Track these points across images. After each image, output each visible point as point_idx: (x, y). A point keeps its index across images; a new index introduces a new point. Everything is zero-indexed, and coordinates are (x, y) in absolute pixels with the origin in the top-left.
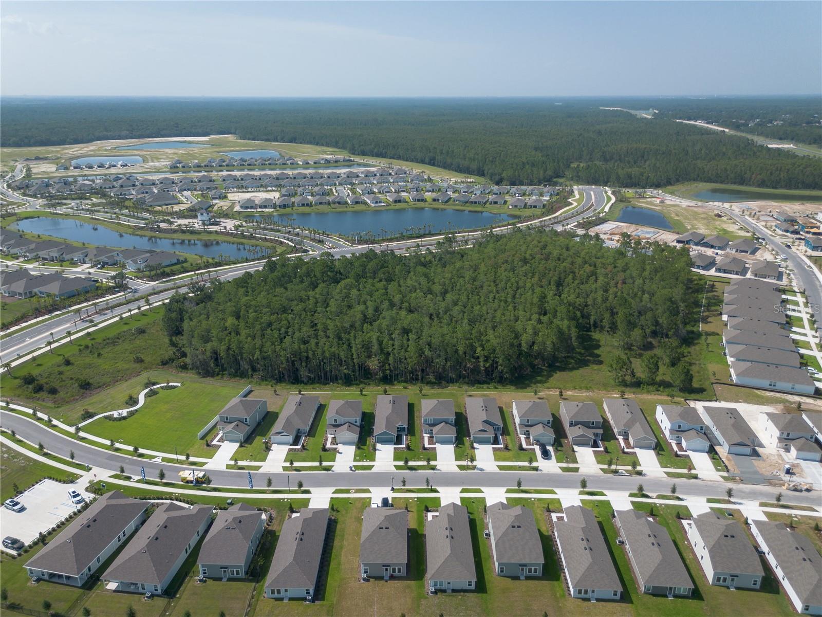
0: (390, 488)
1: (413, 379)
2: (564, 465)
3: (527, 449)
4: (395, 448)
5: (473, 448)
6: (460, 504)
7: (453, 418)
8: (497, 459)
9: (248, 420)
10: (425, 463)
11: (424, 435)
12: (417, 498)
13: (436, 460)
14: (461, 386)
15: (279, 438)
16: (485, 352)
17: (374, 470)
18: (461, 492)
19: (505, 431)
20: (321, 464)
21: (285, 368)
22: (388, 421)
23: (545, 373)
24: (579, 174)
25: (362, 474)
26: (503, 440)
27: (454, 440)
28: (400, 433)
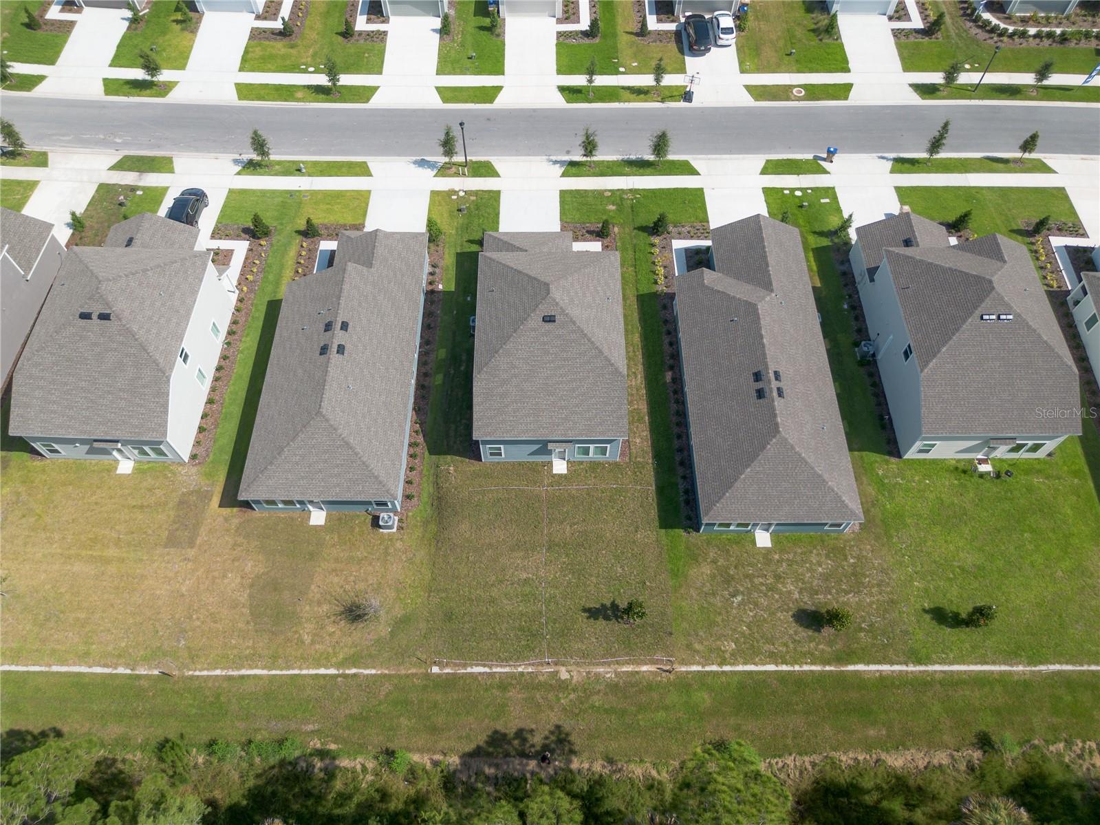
0: (695, 102)
12: (618, 73)
13: (564, 194)
17: (757, 159)
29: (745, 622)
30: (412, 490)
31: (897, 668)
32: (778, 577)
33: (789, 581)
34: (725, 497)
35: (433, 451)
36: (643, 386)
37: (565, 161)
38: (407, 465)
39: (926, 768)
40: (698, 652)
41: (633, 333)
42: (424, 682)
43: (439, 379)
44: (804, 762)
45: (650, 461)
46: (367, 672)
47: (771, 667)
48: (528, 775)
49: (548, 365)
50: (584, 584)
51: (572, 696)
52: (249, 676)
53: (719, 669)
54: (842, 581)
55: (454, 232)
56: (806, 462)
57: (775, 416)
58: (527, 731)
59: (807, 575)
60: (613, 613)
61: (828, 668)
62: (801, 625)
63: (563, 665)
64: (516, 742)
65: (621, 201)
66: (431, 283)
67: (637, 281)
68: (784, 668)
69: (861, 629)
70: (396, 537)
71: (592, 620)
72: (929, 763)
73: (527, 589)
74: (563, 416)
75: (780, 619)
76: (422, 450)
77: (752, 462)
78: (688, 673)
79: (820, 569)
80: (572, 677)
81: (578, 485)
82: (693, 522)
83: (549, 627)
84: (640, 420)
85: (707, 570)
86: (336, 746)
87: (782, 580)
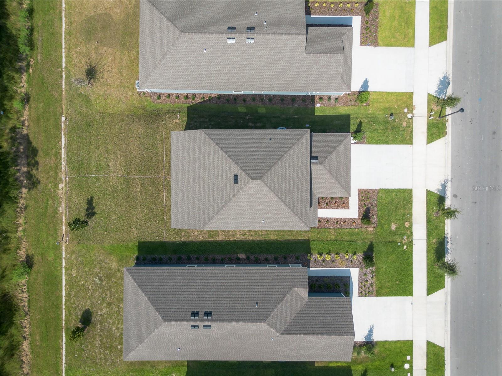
4: (364, 293)
29: (86, 283)
30: (164, 98)
31: (64, 358)
32: (109, 304)
33: (108, 310)
34: (134, 282)
35: (189, 108)
36: (235, 239)
37: (445, 193)
38: (180, 94)
39: (22, 360)
40: (71, 256)
41: (277, 236)
42: (58, 114)
43: (242, 109)
44: (25, 302)
45: (182, 240)
46: (63, 83)
47: (64, 294)
48: (18, 168)
49: (210, 179)
50: (106, 198)
51: (52, 190)
52: (62, 22)
53: (63, 266)
54: (107, 339)
55: (370, 111)
56: (150, 334)
57: (176, 321)
58: (37, 167)
59: (111, 321)
60: (90, 213)
61: (64, 322)
62: (83, 313)
63: (65, 185)
64: (33, 161)
65: (400, 235)
66: (321, 98)
67: (323, 241)
68: (64, 300)
69: (81, 344)
70: (134, 91)
71: (86, 201)
72: (24, 362)
73: (103, 166)
74: (182, 188)
75: (87, 302)
76: (191, 102)
77: (150, 302)
78: (62, 250)
79: (114, 328)
80: (60, 190)
81: (166, 196)
82: (141, 261)
83: (83, 179)
84: (210, 236)
85: (115, 266)
86: (31, 72)
87: (108, 306)
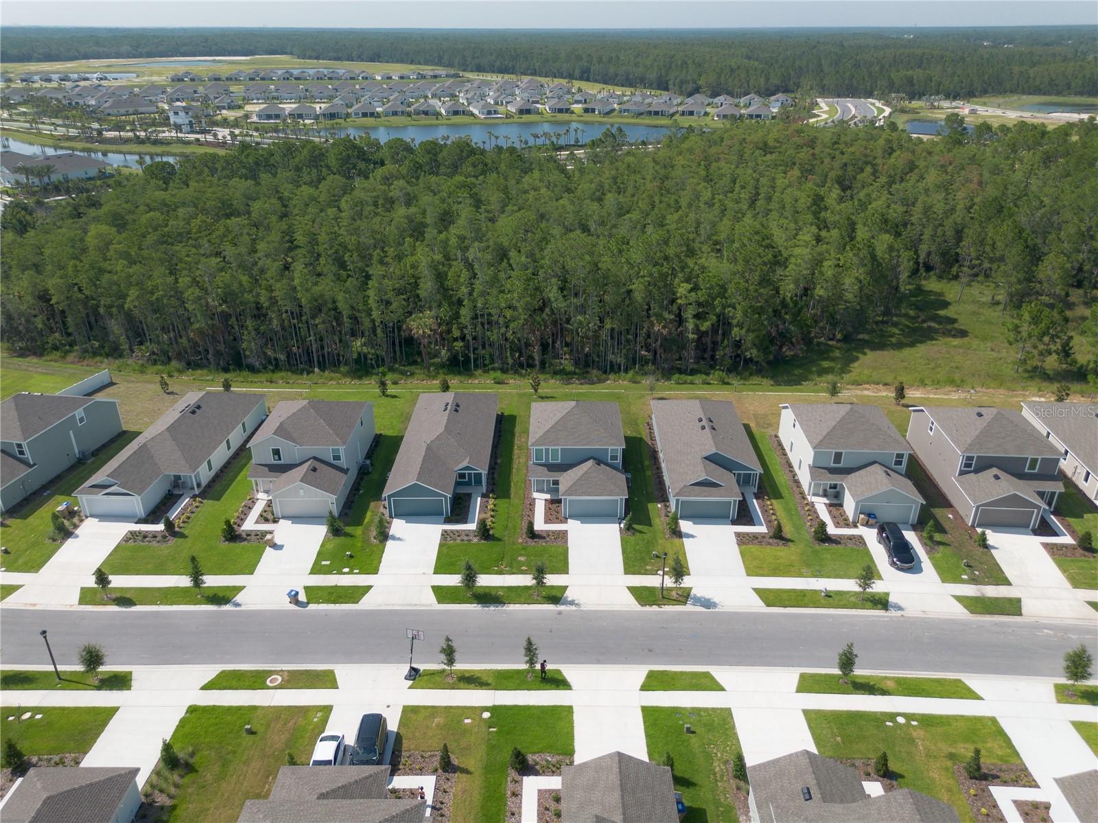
0: (405, 669)
1: (521, 366)
2: (970, 590)
3: (841, 537)
4: (445, 534)
5: (678, 534)
6: (646, 759)
7: (620, 447)
8: (753, 568)
9: (26, 449)
10: (526, 580)
11: (536, 495)
12: (494, 709)
13: (564, 569)
14: (638, 378)
15: (101, 501)
16: (700, 293)
17: (368, 603)
18: (644, 688)
19: (767, 487)
20: (197, 582)
21: (201, 332)
22: (431, 455)
23: (837, 354)
24: (825, 82)
25: (326, 614)
26: (764, 511)
27: (620, 509)
28: (463, 490)
37: (563, 604)
55: (660, 540)
65: (510, 564)
